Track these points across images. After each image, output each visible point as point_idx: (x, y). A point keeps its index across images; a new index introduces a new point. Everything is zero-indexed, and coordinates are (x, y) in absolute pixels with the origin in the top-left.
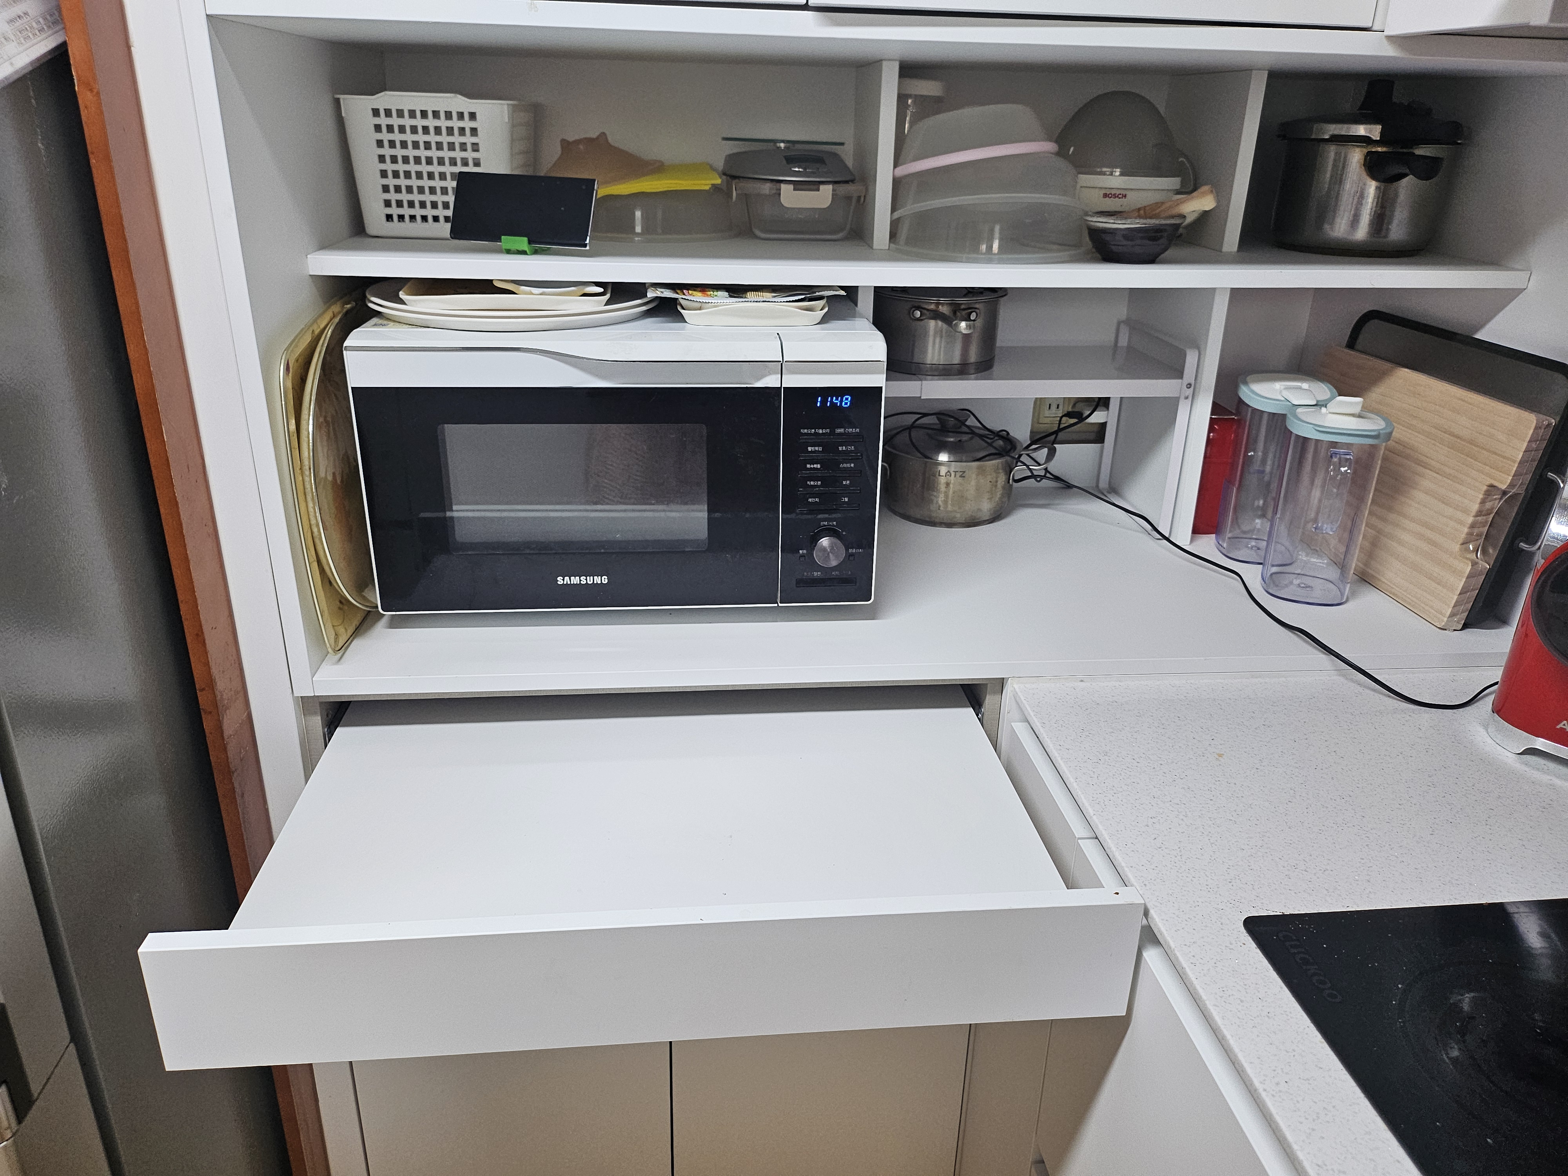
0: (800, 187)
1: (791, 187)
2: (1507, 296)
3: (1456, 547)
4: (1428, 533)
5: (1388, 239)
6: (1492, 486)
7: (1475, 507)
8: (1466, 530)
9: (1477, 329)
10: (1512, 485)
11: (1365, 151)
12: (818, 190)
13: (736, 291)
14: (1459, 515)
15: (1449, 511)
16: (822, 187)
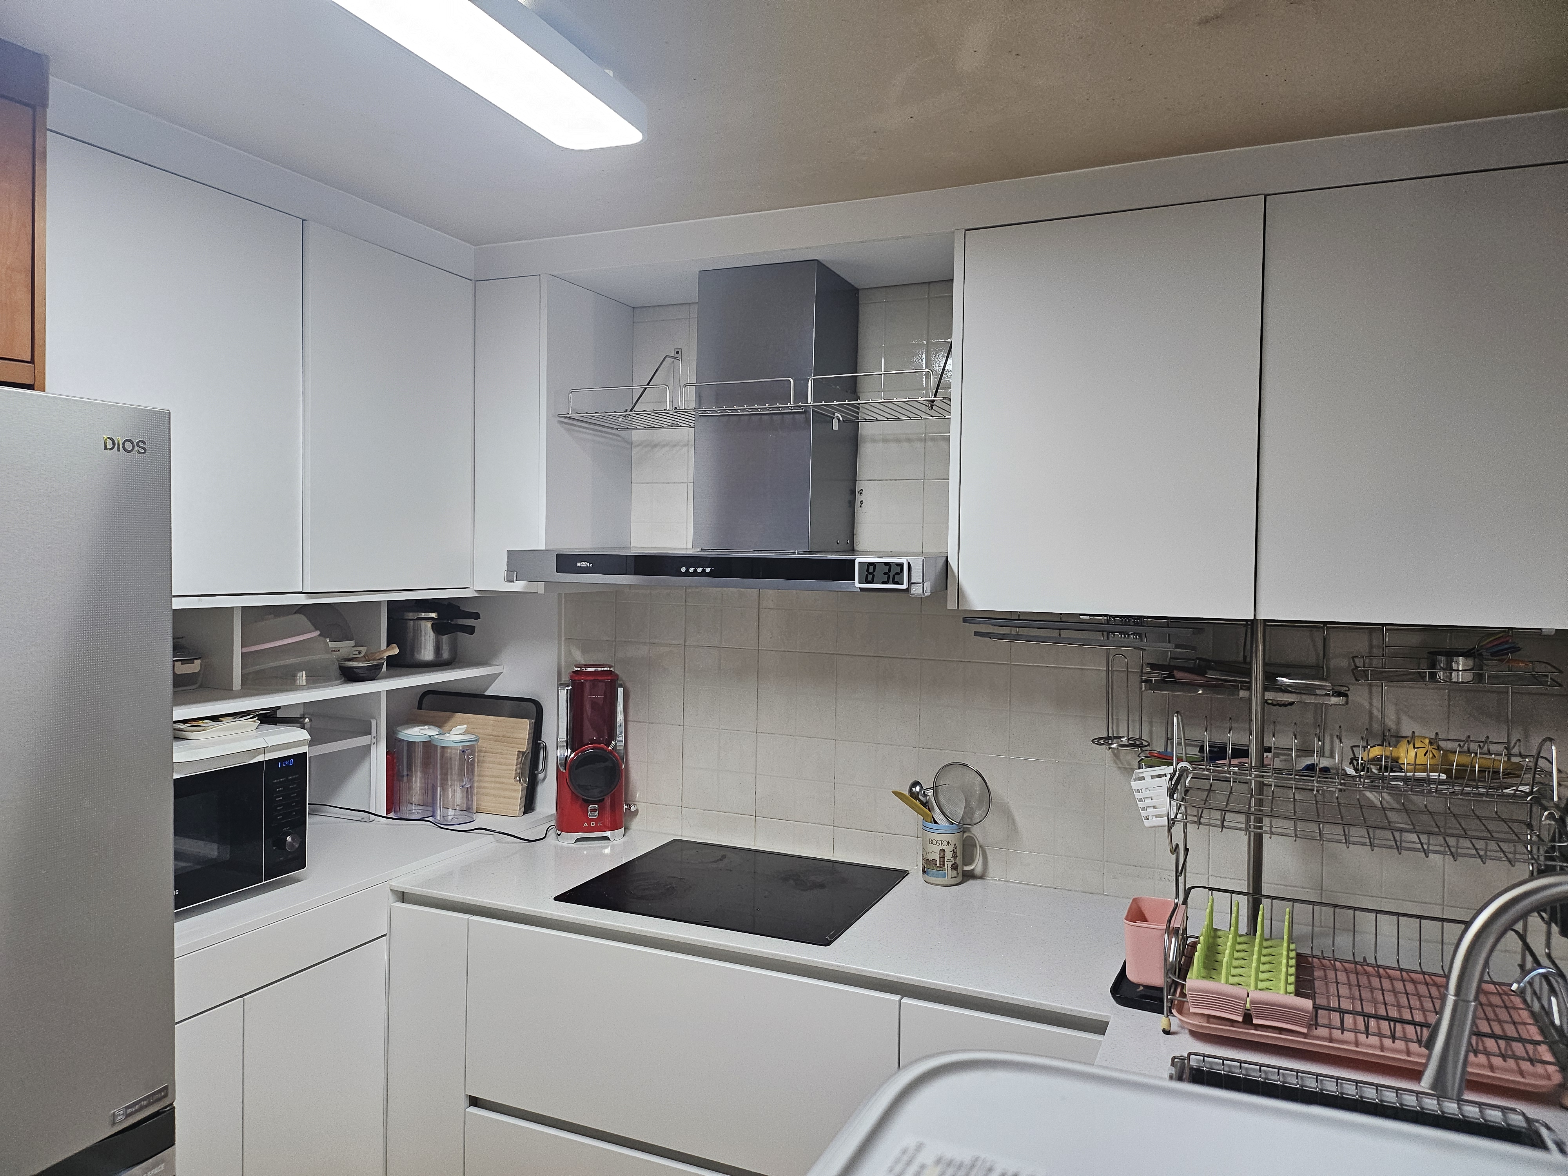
0: (185, 662)
1: (180, 663)
2: (495, 677)
3: (513, 781)
4: (498, 780)
5: (442, 659)
6: (519, 751)
7: (515, 762)
8: (514, 772)
9: (485, 691)
10: (527, 749)
11: (431, 623)
12: (193, 663)
13: (215, 718)
14: (509, 767)
15: (503, 767)
16: (195, 661)
